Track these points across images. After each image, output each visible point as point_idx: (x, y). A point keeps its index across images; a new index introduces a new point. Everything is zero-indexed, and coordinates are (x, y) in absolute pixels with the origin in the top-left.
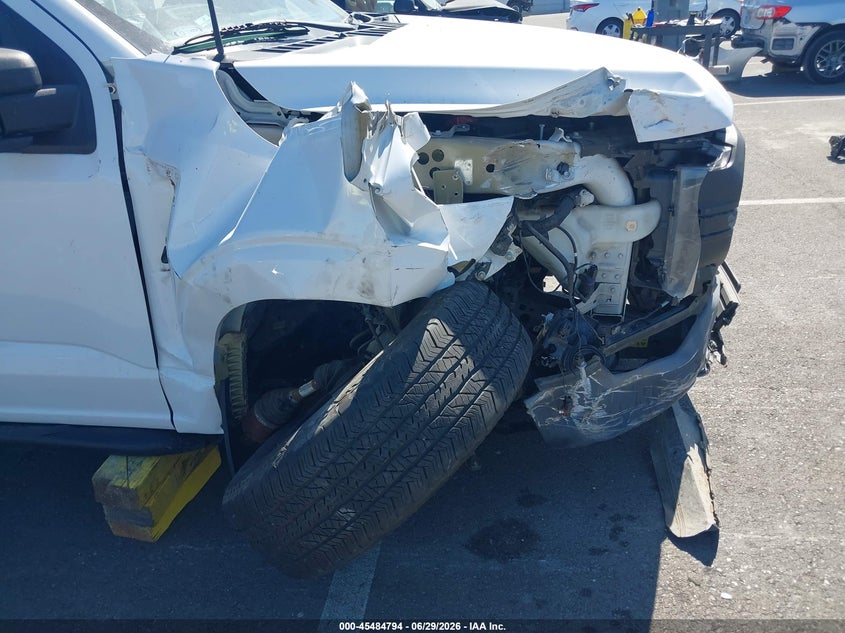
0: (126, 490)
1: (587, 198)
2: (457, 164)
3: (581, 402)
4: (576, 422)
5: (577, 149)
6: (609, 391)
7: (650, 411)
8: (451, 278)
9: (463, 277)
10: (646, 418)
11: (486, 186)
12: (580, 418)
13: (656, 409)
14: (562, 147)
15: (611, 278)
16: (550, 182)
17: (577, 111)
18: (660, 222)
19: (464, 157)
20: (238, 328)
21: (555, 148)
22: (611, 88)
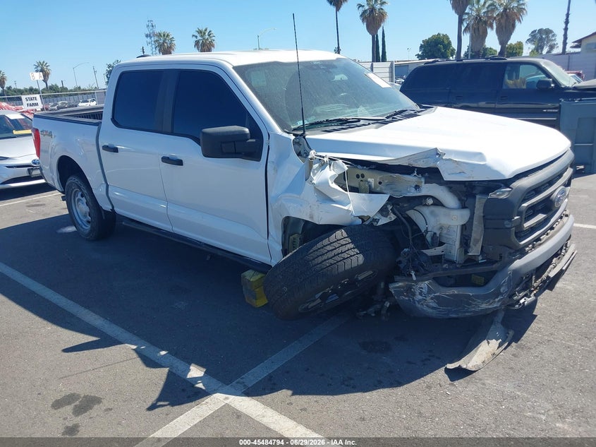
0: (249, 281)
1: (430, 201)
2: (369, 180)
3: (420, 294)
4: (416, 303)
5: (423, 180)
6: (438, 294)
7: (465, 312)
8: (360, 221)
9: (367, 223)
10: (460, 315)
11: (378, 189)
12: (419, 302)
13: (468, 312)
14: (415, 178)
15: (450, 242)
16: (409, 192)
17: (422, 164)
18: (470, 218)
19: (371, 178)
20: (300, 233)
21: (412, 179)
22: (437, 156)
